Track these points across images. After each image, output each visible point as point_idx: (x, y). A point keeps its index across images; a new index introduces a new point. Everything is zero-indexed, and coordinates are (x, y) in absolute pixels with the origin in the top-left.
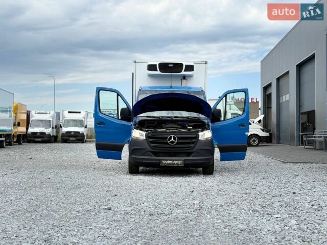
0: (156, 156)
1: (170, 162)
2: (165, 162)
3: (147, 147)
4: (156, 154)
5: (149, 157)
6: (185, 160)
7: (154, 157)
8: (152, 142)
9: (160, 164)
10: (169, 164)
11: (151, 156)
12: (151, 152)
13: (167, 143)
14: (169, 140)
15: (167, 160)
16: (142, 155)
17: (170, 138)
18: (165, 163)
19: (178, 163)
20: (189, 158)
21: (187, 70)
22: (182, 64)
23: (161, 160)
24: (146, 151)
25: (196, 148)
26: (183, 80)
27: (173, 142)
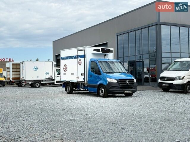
0: (121, 89)
2: (126, 91)
3: (118, 85)
4: (121, 88)
5: (119, 90)
6: (132, 90)
8: (120, 83)
9: (124, 92)
12: (120, 88)
13: (126, 84)
16: (116, 89)
17: (127, 82)
19: (130, 91)
20: (133, 89)
21: (111, 52)
22: (109, 49)
23: (124, 91)
24: (117, 87)
25: (134, 85)
26: (105, 56)
27: (128, 83)
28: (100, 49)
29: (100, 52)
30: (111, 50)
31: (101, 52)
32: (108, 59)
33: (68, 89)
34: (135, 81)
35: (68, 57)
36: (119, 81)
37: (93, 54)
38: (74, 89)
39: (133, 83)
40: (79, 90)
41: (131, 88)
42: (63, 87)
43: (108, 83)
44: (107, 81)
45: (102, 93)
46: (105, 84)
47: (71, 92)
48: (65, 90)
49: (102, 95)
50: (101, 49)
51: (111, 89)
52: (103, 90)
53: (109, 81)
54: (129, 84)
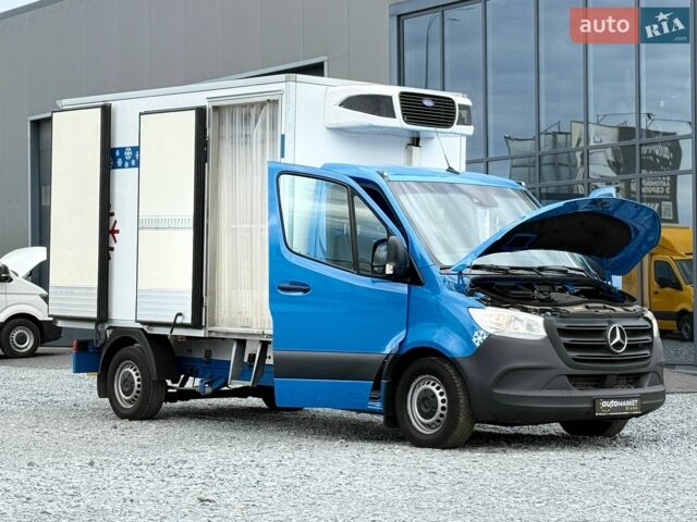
0: (577, 387)
1: (615, 404)
2: (605, 404)
3: (554, 359)
4: (574, 380)
5: (565, 393)
6: (642, 397)
7: (576, 393)
8: (569, 347)
9: (593, 410)
10: (614, 409)
11: (569, 389)
12: (570, 377)
14: (612, 339)
15: (608, 399)
16: (544, 388)
17: (614, 334)
18: (606, 408)
19: (632, 405)
20: (647, 390)
21: (461, 121)
23: (594, 401)
24: (553, 373)
25: (653, 361)
26: (414, 148)
27: (618, 345)
28: (389, 98)
29: (394, 116)
30: (460, 105)
31: (398, 122)
32: (450, 170)
33: (127, 382)
35: (128, 154)
37: (340, 131)
38: (169, 383)
39: (649, 345)
40: (208, 390)
41: (635, 379)
42: (77, 370)
43: (478, 340)
44: (475, 328)
47: (146, 410)
48: (102, 394)
49: (427, 432)
50: (403, 95)
51: (501, 387)
52: (441, 394)
53: (492, 331)
54: (625, 351)
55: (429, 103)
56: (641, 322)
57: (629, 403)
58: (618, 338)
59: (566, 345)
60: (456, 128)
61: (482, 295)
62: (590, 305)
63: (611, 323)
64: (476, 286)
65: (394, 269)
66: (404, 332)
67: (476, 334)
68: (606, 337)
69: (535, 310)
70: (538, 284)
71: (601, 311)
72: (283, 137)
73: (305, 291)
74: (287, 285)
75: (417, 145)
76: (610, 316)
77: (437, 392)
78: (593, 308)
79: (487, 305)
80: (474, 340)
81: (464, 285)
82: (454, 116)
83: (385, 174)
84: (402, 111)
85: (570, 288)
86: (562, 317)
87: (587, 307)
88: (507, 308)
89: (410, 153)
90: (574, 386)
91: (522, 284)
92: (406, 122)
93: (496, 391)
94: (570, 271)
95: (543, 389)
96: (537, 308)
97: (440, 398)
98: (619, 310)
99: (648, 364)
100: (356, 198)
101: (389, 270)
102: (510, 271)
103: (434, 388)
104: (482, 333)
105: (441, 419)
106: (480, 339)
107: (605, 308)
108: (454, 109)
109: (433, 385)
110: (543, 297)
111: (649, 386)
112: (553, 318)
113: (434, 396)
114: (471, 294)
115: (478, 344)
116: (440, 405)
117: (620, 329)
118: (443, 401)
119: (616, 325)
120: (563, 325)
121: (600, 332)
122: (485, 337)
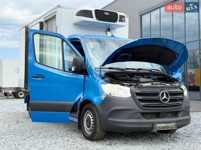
0: (145, 117)
1: (162, 125)
2: (158, 125)
3: (134, 106)
5: (139, 121)
6: (177, 122)
7: (145, 120)
11: (141, 118)
14: (162, 97)
15: (160, 123)
18: (159, 127)
19: (172, 125)
20: (180, 118)
21: (121, 21)
22: (117, 14)
24: (135, 112)
25: (183, 106)
26: (108, 32)
27: (165, 100)
28: (91, 11)
29: (92, 17)
30: (120, 16)
31: (94, 19)
32: (112, 36)
34: (186, 93)
36: (138, 94)
39: (182, 100)
41: (175, 114)
42: (25, 102)
43: (103, 97)
44: (103, 92)
45: (89, 127)
46: (95, 100)
48: (27, 110)
49: (89, 133)
50: (96, 11)
51: (111, 118)
52: (92, 119)
53: (108, 94)
54: (169, 102)
55: (107, 14)
56: (178, 90)
57: (171, 124)
58: (165, 97)
59: (139, 100)
60: (118, 23)
61: (107, 79)
62: (154, 83)
63: (161, 90)
64: (106, 75)
65: (75, 69)
66: (83, 93)
67: (102, 95)
68: (159, 97)
69: (127, 85)
70: (136, 75)
71: (158, 85)
72: (57, 26)
73: (43, 78)
74: (35, 76)
75: (109, 31)
76: (162, 87)
77: (91, 118)
78: (154, 84)
79: (107, 83)
80: (102, 97)
81: (101, 75)
82: (117, 19)
83: (83, 36)
84: (96, 16)
85: (152, 76)
86: (139, 88)
87: (152, 84)
88: (115, 84)
89: (106, 33)
90: (143, 117)
91: (127, 75)
92: (98, 20)
93: (109, 119)
94: (153, 70)
95: (129, 119)
96: (128, 84)
97: (92, 120)
98: (168, 85)
99: (181, 107)
100: (64, 43)
101: (73, 69)
102: (125, 70)
103: (90, 116)
104: (104, 94)
105: (93, 129)
106: (104, 97)
107: (161, 84)
108: (118, 16)
109: (90, 115)
110: (136, 80)
111: (181, 117)
112: (134, 88)
113: (90, 119)
114: (103, 78)
115: (103, 99)
116: (92, 123)
117: (166, 93)
118: (93, 121)
119: (164, 91)
120: (138, 91)
121: (156, 94)
122: (105, 96)
